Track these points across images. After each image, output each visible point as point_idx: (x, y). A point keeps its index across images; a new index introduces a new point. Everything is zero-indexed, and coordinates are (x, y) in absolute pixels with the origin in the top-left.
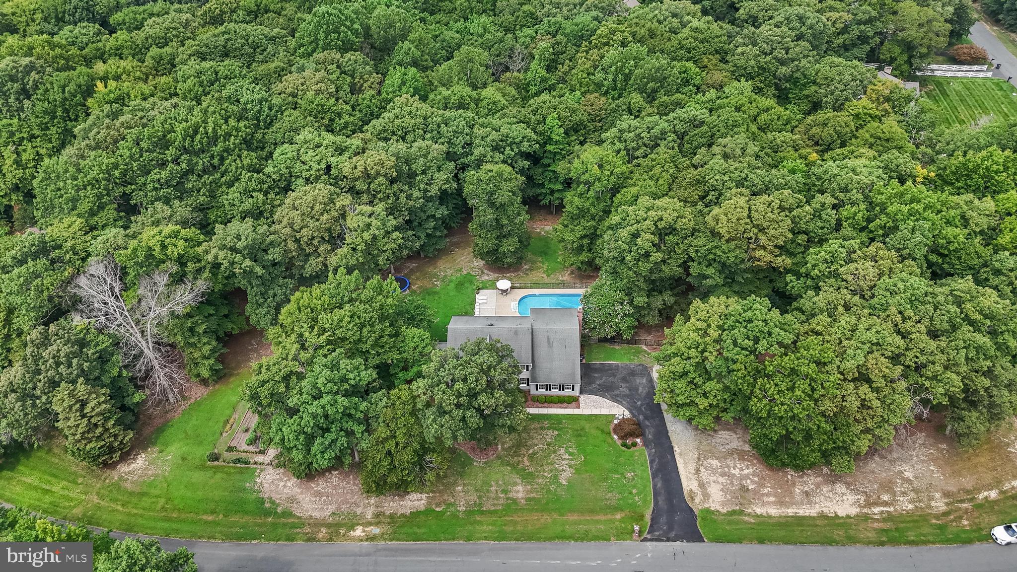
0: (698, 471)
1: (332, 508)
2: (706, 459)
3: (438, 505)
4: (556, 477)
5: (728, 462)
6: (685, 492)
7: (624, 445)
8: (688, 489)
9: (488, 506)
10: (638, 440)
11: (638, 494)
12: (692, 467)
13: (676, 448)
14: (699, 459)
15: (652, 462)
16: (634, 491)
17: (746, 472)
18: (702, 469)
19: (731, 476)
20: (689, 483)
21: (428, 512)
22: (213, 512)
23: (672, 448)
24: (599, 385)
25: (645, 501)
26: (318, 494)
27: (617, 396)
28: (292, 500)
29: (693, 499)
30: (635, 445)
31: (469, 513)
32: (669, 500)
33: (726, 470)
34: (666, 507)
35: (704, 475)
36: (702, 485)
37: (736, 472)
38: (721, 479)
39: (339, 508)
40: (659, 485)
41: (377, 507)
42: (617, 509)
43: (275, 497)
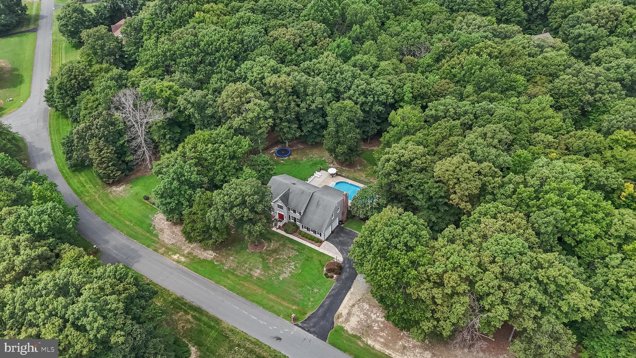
0: (354, 305)
1: (174, 241)
2: (363, 302)
3: (217, 261)
4: (279, 274)
5: (374, 309)
6: (337, 313)
7: (325, 275)
8: (341, 312)
9: (238, 273)
10: (335, 276)
11: (312, 302)
12: (351, 302)
13: (352, 290)
14: (359, 300)
15: (333, 290)
16: (312, 299)
17: (379, 319)
18: (356, 306)
19: (369, 317)
20: (343, 309)
21: (211, 262)
22: (131, 221)
23: (350, 288)
24: (340, 240)
25: (313, 307)
26: (173, 232)
27: (344, 250)
28: (162, 230)
29: (338, 318)
30: (332, 277)
31: (227, 271)
32: (326, 312)
33: (369, 313)
34: (321, 315)
35: (355, 310)
36: (349, 314)
37: (374, 317)
38: (362, 316)
39: (177, 242)
40: (327, 303)
41: (192, 249)
42: (295, 303)
43: (157, 226)
